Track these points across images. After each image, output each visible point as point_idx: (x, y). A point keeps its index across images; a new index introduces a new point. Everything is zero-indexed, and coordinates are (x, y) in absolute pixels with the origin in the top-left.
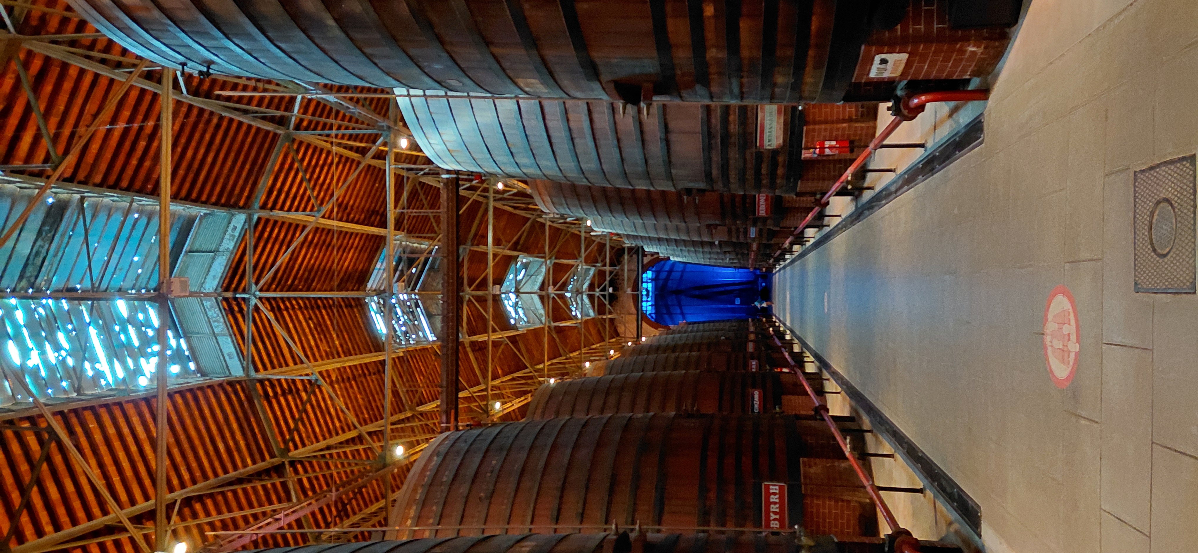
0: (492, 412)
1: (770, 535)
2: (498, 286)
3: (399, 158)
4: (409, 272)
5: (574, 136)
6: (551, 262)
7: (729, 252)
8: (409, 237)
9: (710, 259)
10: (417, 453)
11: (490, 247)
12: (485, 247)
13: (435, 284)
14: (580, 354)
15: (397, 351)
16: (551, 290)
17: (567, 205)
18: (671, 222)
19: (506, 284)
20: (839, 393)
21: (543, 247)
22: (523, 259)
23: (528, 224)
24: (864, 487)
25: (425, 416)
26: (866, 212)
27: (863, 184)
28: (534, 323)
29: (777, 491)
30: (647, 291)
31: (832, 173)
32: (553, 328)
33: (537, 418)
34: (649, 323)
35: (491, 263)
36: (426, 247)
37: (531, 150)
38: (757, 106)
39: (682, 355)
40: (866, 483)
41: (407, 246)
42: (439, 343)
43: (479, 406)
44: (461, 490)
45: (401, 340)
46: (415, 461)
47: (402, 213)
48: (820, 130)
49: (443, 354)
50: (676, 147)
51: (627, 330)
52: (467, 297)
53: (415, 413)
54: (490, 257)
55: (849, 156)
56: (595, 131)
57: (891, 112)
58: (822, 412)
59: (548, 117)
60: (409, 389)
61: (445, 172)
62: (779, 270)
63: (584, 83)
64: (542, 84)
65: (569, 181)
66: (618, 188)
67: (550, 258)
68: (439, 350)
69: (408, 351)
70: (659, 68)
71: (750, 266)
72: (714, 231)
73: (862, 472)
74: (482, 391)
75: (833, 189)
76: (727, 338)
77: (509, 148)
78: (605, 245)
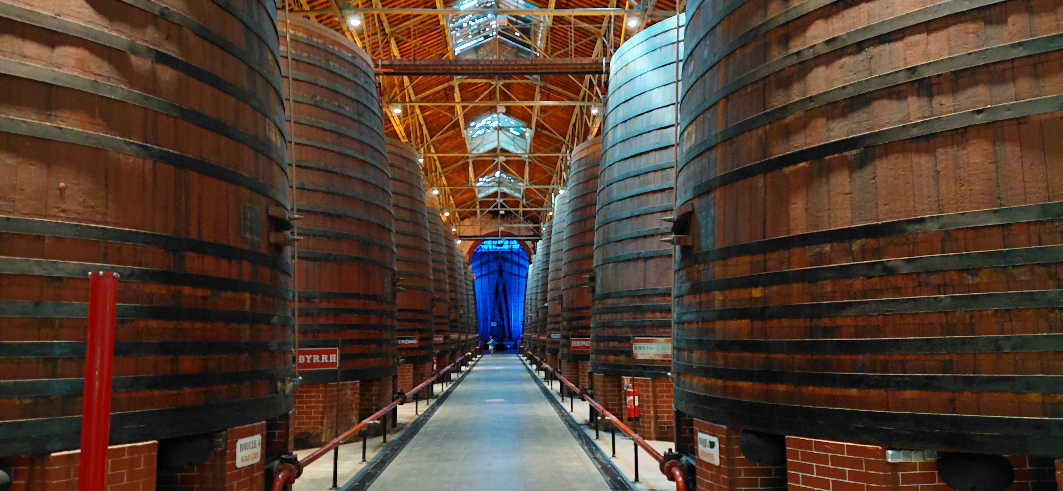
0: (391, 107)
1: (293, 355)
2: (504, 110)
3: (619, 19)
4: (516, 30)
5: (641, 177)
6: (526, 158)
7: (537, 316)
8: (548, 30)
9: (531, 299)
10: (353, 38)
11: (538, 103)
12: (539, 98)
13: (505, 53)
14: (444, 186)
15: (445, 19)
16: (502, 159)
17: (579, 172)
18: (565, 264)
19: (506, 119)
20: (417, 414)
21: (539, 151)
22: (529, 133)
23: (561, 138)
24: (337, 437)
25: (386, 45)
26: (576, 433)
27: (601, 430)
28: (471, 143)
29: (331, 361)
30: (501, 245)
31: (610, 403)
32: (467, 161)
33: (388, 148)
34: (473, 247)
35: (525, 104)
36: (538, 45)
37: (629, 139)
38: (670, 337)
39: (447, 276)
40: (340, 437)
41: (539, 28)
42: (451, 58)
43: (395, 95)
44: (322, 79)
45: (454, 23)
46: (346, 36)
47: (570, 24)
48: (648, 392)
49: (444, 61)
50: (631, 267)
51: (466, 227)
52: (494, 83)
53: (388, 37)
54: (530, 103)
55: (625, 417)
56: (645, 196)
57: (667, 451)
58: (400, 399)
59: (658, 153)
60: (412, 30)
61: (608, 62)
62: (521, 360)
63: (692, 184)
64: (690, 147)
65: (601, 173)
66: (595, 217)
67: (529, 158)
68: (446, 58)
69: (444, 30)
70: (705, 250)
71: (525, 334)
72: (557, 302)
73: (348, 435)
74: (410, 98)
75: (597, 404)
76: (461, 316)
77: (630, 119)
78: (542, 206)
